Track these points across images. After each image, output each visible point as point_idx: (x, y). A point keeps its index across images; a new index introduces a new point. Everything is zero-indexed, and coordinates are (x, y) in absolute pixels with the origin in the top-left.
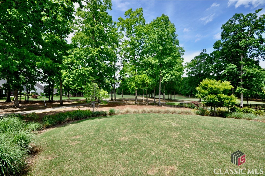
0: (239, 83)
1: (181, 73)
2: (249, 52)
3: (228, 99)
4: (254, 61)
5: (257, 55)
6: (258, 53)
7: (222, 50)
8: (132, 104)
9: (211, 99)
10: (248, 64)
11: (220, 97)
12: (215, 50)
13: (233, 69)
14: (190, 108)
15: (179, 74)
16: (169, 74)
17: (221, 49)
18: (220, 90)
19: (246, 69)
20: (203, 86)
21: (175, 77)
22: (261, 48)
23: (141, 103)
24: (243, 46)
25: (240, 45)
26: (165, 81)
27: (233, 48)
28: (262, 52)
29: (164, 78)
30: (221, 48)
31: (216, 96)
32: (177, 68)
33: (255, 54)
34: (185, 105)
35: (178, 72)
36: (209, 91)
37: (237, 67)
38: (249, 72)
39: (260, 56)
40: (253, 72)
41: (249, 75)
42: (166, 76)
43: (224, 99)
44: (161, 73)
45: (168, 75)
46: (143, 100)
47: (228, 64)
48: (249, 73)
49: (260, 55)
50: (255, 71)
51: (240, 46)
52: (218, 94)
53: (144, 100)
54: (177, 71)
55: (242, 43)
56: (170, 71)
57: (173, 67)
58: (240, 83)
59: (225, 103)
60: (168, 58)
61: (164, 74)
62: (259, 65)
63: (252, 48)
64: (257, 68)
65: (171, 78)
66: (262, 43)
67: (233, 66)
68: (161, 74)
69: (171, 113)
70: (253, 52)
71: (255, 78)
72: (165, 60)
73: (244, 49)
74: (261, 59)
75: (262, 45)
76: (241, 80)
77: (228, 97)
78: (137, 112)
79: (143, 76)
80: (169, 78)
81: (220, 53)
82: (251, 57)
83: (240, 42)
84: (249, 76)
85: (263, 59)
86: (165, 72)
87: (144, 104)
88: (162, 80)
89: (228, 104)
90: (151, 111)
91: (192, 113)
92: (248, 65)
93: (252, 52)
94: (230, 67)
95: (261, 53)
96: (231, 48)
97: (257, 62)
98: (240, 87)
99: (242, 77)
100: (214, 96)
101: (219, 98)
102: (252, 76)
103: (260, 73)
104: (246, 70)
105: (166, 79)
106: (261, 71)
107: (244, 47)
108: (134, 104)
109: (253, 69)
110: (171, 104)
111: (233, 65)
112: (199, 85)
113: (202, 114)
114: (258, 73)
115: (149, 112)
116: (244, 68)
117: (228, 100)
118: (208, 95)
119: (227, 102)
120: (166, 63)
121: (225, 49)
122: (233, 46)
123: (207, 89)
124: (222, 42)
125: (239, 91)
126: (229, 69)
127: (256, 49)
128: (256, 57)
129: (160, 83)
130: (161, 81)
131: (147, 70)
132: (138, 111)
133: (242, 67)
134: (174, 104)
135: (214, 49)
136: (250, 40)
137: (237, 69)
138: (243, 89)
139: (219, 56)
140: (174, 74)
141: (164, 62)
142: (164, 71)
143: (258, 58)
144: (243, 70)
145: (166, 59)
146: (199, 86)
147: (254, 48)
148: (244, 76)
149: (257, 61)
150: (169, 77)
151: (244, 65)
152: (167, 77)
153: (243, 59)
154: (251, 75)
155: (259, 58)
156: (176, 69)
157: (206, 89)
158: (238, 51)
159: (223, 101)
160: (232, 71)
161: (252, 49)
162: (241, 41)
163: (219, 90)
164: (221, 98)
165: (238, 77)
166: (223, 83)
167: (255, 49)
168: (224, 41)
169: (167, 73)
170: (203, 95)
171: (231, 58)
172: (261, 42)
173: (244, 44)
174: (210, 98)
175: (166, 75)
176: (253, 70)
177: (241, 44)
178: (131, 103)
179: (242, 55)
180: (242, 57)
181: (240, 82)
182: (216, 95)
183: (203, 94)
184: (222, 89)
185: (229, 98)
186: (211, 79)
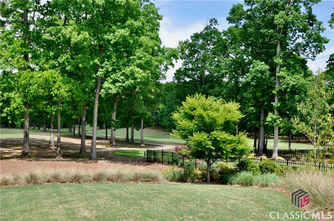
0: (272, 104)
1: (148, 72)
2: (290, 40)
3: (231, 142)
4: (298, 59)
5: (304, 46)
6: (304, 42)
7: (244, 26)
8: (11, 158)
9: (199, 144)
10: (289, 64)
11: (215, 139)
12: (231, 25)
13: (262, 72)
14: (169, 163)
15: (144, 74)
16: (119, 74)
17: (242, 24)
18: (218, 123)
19: (284, 76)
20: (186, 111)
21: (133, 81)
22: (309, 35)
23: (44, 151)
24: (279, 24)
25: (275, 22)
26: (110, 91)
27: (263, 27)
28: (311, 42)
29: (106, 85)
30: (243, 22)
31: (208, 137)
32: (140, 58)
33: (299, 44)
34: (159, 157)
35: (141, 71)
36: (195, 124)
37: (269, 70)
38: (289, 82)
39: (308, 50)
40: (294, 83)
41: (288, 88)
42: (111, 78)
43: (224, 142)
44: (100, 69)
45: (117, 75)
46: (50, 142)
47: (254, 60)
48: (288, 84)
49: (308, 48)
50: (298, 81)
51: (275, 24)
52: (213, 131)
53: (53, 144)
54: (139, 66)
55: (279, 19)
56: (124, 65)
57: (132, 57)
58: (274, 104)
59: (226, 151)
60: (119, 30)
61: (107, 74)
62: (305, 68)
63: (297, 31)
64: (302, 75)
65: (124, 85)
66: (311, 25)
67: (262, 67)
68: (99, 72)
69: (109, 179)
70: (297, 41)
71: (298, 94)
72: (112, 34)
73: (282, 31)
74: (310, 56)
75: (311, 27)
76: (276, 99)
77: (232, 137)
78: (14, 182)
79: (46, 74)
80: (120, 84)
81: (241, 33)
82: (294, 51)
83: (276, 17)
84: (288, 90)
85: (313, 58)
86: (110, 69)
87: (49, 157)
88: (103, 91)
89: (232, 153)
90: (56, 178)
91: (161, 177)
92: (289, 67)
93: (296, 39)
94: (257, 68)
95: (310, 44)
96: (260, 25)
97: (304, 62)
98: (274, 114)
99: (278, 92)
100: (205, 137)
101: (215, 141)
102: (294, 90)
103: (305, 85)
104: (284, 78)
105: (111, 86)
106: (308, 82)
107: (284, 28)
108: (16, 157)
109: (295, 76)
110: (130, 153)
111: (262, 65)
112: (180, 107)
113: (182, 179)
114: (303, 85)
115: (49, 182)
116: (281, 72)
117: (231, 144)
118: (194, 134)
119: (229, 150)
120: (112, 42)
121: (250, 26)
122: (263, 20)
123: (194, 119)
124: (246, 8)
125: (271, 122)
126: (255, 72)
127: (303, 35)
128: (302, 52)
129: (97, 97)
130: (98, 91)
131: (60, 58)
132: (16, 180)
133: (278, 70)
134: (137, 152)
135: (228, 22)
136: (292, 13)
137: (270, 72)
138: (279, 118)
139: (239, 39)
140: (132, 73)
141: (109, 41)
142: (106, 65)
143: (304, 53)
144: (279, 77)
145: (114, 32)
146: (178, 111)
147: (299, 32)
148: (280, 90)
149: (303, 59)
150: (118, 81)
151: (282, 66)
152: (115, 82)
153: (280, 54)
154: (292, 88)
155: (306, 54)
156: (138, 61)
157: (191, 118)
158: (272, 33)
159: (221, 148)
160: (261, 78)
161: (297, 34)
162: (277, 13)
163: (215, 121)
164: (218, 141)
165: (271, 92)
166: (226, 105)
167: (301, 34)
168: (249, 7)
169: (114, 71)
170: (184, 134)
171: (261, 49)
172: (311, 22)
173: (282, 20)
174: (196, 139)
175: (112, 76)
176: (295, 78)
177: (277, 19)
178: (10, 153)
179: (279, 44)
180: (279, 49)
181: (274, 101)
182: (209, 133)
183: (184, 130)
184: (221, 121)
185: (235, 141)
186: (205, 95)
